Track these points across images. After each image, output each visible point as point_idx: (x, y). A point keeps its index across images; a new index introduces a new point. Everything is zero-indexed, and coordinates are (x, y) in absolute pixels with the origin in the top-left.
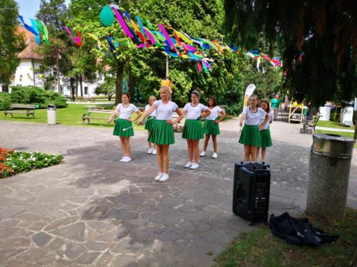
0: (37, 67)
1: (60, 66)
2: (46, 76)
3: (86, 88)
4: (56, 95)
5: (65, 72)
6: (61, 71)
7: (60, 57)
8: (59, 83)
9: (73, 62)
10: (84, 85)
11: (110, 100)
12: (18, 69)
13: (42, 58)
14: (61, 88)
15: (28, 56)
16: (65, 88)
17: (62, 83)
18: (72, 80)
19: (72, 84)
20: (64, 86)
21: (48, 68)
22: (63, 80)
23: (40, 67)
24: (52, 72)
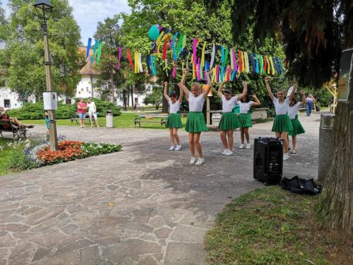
0: (95, 81)
1: (114, 80)
2: (103, 89)
3: (136, 99)
4: (111, 104)
5: (118, 85)
6: (115, 84)
7: (114, 72)
8: (113, 95)
9: (125, 76)
10: (135, 96)
11: (157, 108)
12: (80, 83)
13: (99, 73)
14: (115, 100)
15: (87, 72)
16: (118, 100)
17: (116, 95)
18: (124, 92)
19: (124, 95)
20: (118, 97)
21: (105, 82)
22: (117, 92)
23: (98, 81)
24: (107, 86)
